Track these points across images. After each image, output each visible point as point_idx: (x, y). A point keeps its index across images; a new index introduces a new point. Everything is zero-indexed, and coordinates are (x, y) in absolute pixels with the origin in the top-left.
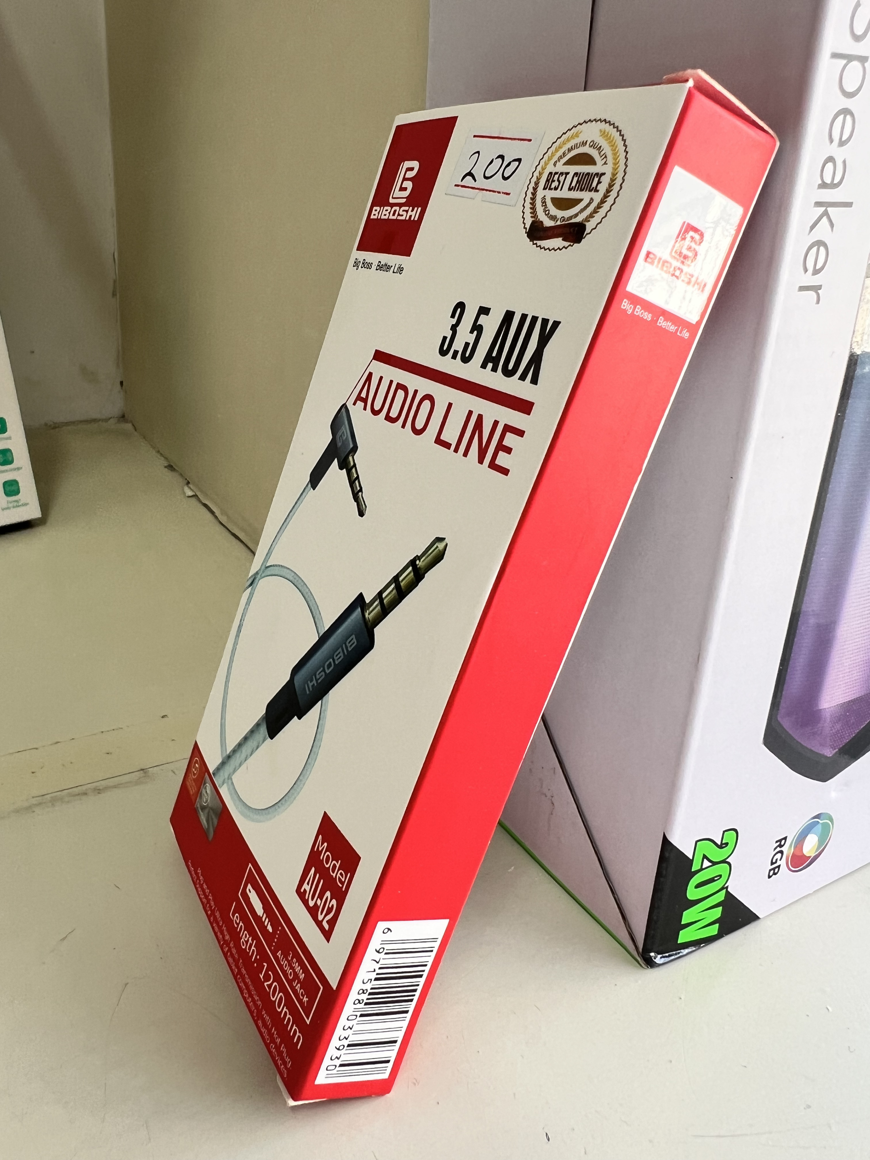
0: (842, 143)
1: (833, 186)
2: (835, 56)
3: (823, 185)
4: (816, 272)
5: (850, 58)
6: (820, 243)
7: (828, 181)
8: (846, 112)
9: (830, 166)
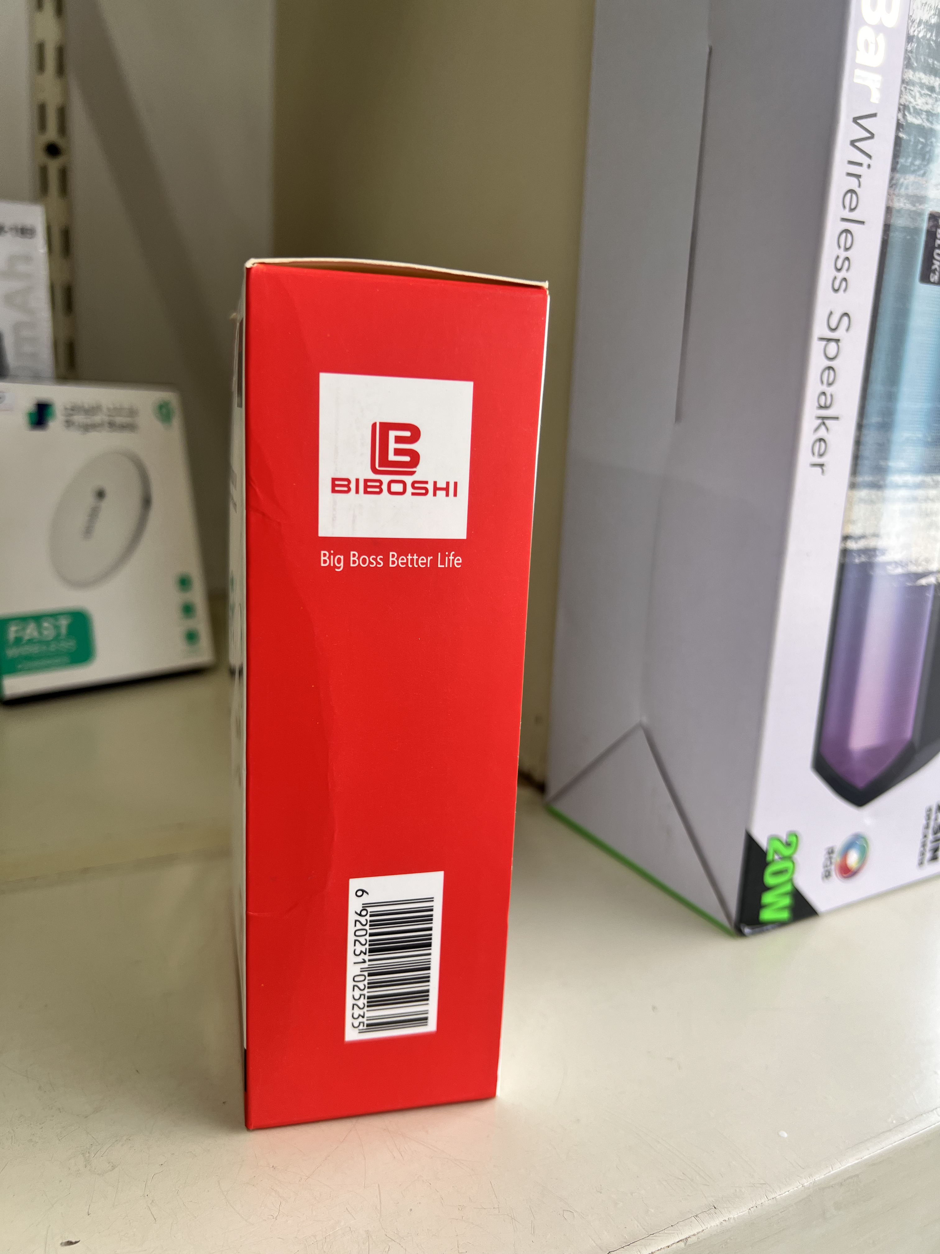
0: (830, 384)
1: (826, 407)
2: (822, 339)
3: (821, 407)
4: (821, 455)
5: (829, 340)
6: (821, 440)
7: (823, 404)
8: (830, 368)
9: (823, 397)
